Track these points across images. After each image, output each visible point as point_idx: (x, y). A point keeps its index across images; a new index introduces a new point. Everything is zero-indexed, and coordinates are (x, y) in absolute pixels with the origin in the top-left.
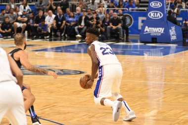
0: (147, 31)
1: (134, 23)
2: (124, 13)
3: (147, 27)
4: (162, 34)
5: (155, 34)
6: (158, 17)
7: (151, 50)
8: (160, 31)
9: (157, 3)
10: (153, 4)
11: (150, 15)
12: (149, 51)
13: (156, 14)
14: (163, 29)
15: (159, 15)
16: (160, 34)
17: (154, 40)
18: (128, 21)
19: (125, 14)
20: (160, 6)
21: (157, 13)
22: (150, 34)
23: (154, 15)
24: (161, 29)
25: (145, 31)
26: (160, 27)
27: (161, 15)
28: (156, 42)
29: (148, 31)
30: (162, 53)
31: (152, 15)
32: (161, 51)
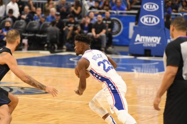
0: (138, 41)
1: (124, 30)
2: (111, 16)
3: (138, 36)
4: (157, 45)
5: (149, 45)
6: (154, 23)
7: (143, 64)
8: (155, 41)
9: (152, 5)
10: (147, 7)
11: (143, 20)
12: (141, 66)
13: (150, 19)
14: (160, 38)
15: (155, 21)
16: (155, 45)
17: (148, 52)
18: (116, 27)
19: (112, 18)
20: (156, 9)
21: (152, 18)
22: (142, 44)
23: (148, 20)
24: (156, 38)
25: (136, 40)
26: (156, 36)
27: (157, 20)
28: (150, 55)
29: (140, 40)
30: (157, 70)
31: (145, 20)
32: (156, 66)
